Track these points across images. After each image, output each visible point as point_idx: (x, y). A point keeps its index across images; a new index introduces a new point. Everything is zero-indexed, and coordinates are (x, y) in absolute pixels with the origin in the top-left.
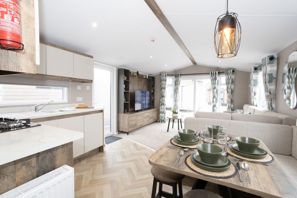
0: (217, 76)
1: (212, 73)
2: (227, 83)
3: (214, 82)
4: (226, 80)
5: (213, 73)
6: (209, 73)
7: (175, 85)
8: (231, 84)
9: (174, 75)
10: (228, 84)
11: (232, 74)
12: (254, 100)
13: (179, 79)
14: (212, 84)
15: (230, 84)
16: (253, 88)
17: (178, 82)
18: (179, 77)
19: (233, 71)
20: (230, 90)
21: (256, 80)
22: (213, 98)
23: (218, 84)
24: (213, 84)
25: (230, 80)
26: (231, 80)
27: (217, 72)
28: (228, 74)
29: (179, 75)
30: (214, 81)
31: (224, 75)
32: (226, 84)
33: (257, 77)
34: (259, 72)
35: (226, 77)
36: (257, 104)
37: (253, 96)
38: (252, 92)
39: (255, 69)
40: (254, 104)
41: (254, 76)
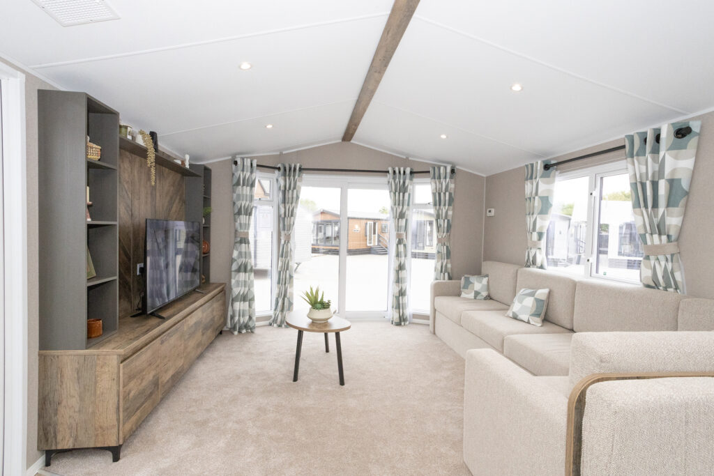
0: (407, 182)
1: (394, 172)
2: (437, 202)
3: (401, 198)
4: (434, 194)
5: (397, 172)
6: (388, 172)
7: (284, 201)
8: (447, 207)
9: (279, 169)
10: (440, 205)
11: (451, 178)
12: (538, 251)
13: (298, 184)
14: (395, 205)
15: (445, 205)
16: (538, 219)
17: (295, 191)
18: (297, 177)
19: (453, 171)
20: (446, 221)
21: (547, 198)
22: (397, 245)
23: (408, 205)
24: (397, 204)
25: (445, 194)
26: (447, 194)
27: (408, 171)
28: (439, 178)
29: (298, 169)
30: (401, 194)
31: (429, 180)
32: (435, 205)
33: (550, 191)
34: (554, 177)
35: (433, 184)
36: (542, 262)
37: (535, 242)
38: (534, 229)
39: (547, 167)
40: (534, 263)
41: (543, 187)
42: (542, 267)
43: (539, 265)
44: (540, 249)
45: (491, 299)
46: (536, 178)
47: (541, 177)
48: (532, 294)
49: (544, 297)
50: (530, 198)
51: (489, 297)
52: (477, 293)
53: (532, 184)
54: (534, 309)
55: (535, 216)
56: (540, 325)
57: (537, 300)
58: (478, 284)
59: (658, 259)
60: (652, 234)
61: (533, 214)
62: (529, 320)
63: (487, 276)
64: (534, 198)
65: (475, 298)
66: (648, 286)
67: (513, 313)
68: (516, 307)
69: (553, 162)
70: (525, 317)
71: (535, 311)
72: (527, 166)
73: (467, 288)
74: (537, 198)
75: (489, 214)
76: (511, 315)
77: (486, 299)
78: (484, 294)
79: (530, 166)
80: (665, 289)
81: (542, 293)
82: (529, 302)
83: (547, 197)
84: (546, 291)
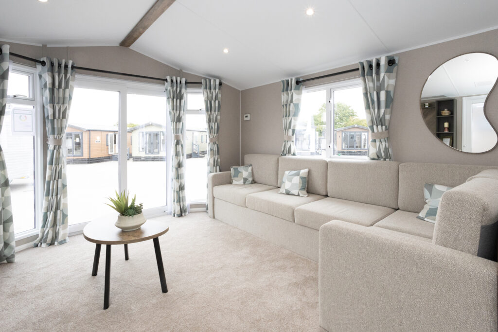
0: (183, 90)
1: (172, 81)
2: (209, 109)
3: (178, 104)
4: (206, 102)
5: (175, 81)
6: (167, 80)
7: (52, 101)
8: (217, 112)
9: (43, 63)
10: (211, 111)
11: (219, 89)
12: (292, 143)
13: (71, 83)
14: (173, 110)
15: (215, 111)
16: (292, 120)
17: (67, 91)
18: (69, 75)
19: (220, 84)
20: (216, 123)
22: (176, 145)
23: (184, 111)
24: (175, 109)
25: (215, 101)
26: (217, 102)
27: (183, 81)
28: (210, 89)
29: (70, 66)
30: (178, 100)
31: (201, 90)
32: (207, 110)
33: (299, 100)
34: (302, 90)
35: (205, 93)
36: (294, 151)
37: (290, 136)
38: (290, 127)
39: (298, 82)
40: (289, 152)
41: (295, 97)
42: (294, 154)
43: (293, 153)
44: (293, 141)
45: (255, 183)
46: (291, 90)
47: (295, 89)
48: (298, 174)
49: (306, 176)
50: (286, 105)
51: (254, 182)
52: (245, 180)
53: (288, 95)
54: (301, 185)
55: (290, 117)
56: (307, 196)
57: (302, 178)
58: (245, 172)
59: (381, 141)
60: (377, 126)
61: (289, 116)
62: (299, 194)
63: (251, 165)
64: (290, 105)
65: (244, 183)
66: (373, 159)
67: (286, 190)
68: (287, 186)
69: (301, 80)
70: (295, 192)
71: (302, 186)
72: (283, 81)
73: (237, 177)
74: (292, 104)
75: (245, 119)
76: (284, 192)
77: (251, 183)
78: (250, 179)
79: (285, 82)
80: (385, 160)
81: (304, 172)
82: (297, 180)
83: (298, 104)
84: (306, 170)
